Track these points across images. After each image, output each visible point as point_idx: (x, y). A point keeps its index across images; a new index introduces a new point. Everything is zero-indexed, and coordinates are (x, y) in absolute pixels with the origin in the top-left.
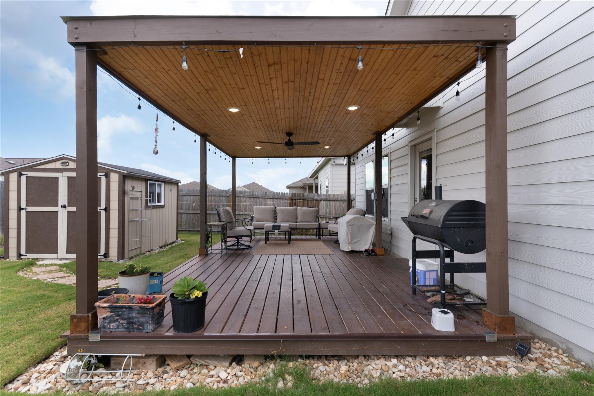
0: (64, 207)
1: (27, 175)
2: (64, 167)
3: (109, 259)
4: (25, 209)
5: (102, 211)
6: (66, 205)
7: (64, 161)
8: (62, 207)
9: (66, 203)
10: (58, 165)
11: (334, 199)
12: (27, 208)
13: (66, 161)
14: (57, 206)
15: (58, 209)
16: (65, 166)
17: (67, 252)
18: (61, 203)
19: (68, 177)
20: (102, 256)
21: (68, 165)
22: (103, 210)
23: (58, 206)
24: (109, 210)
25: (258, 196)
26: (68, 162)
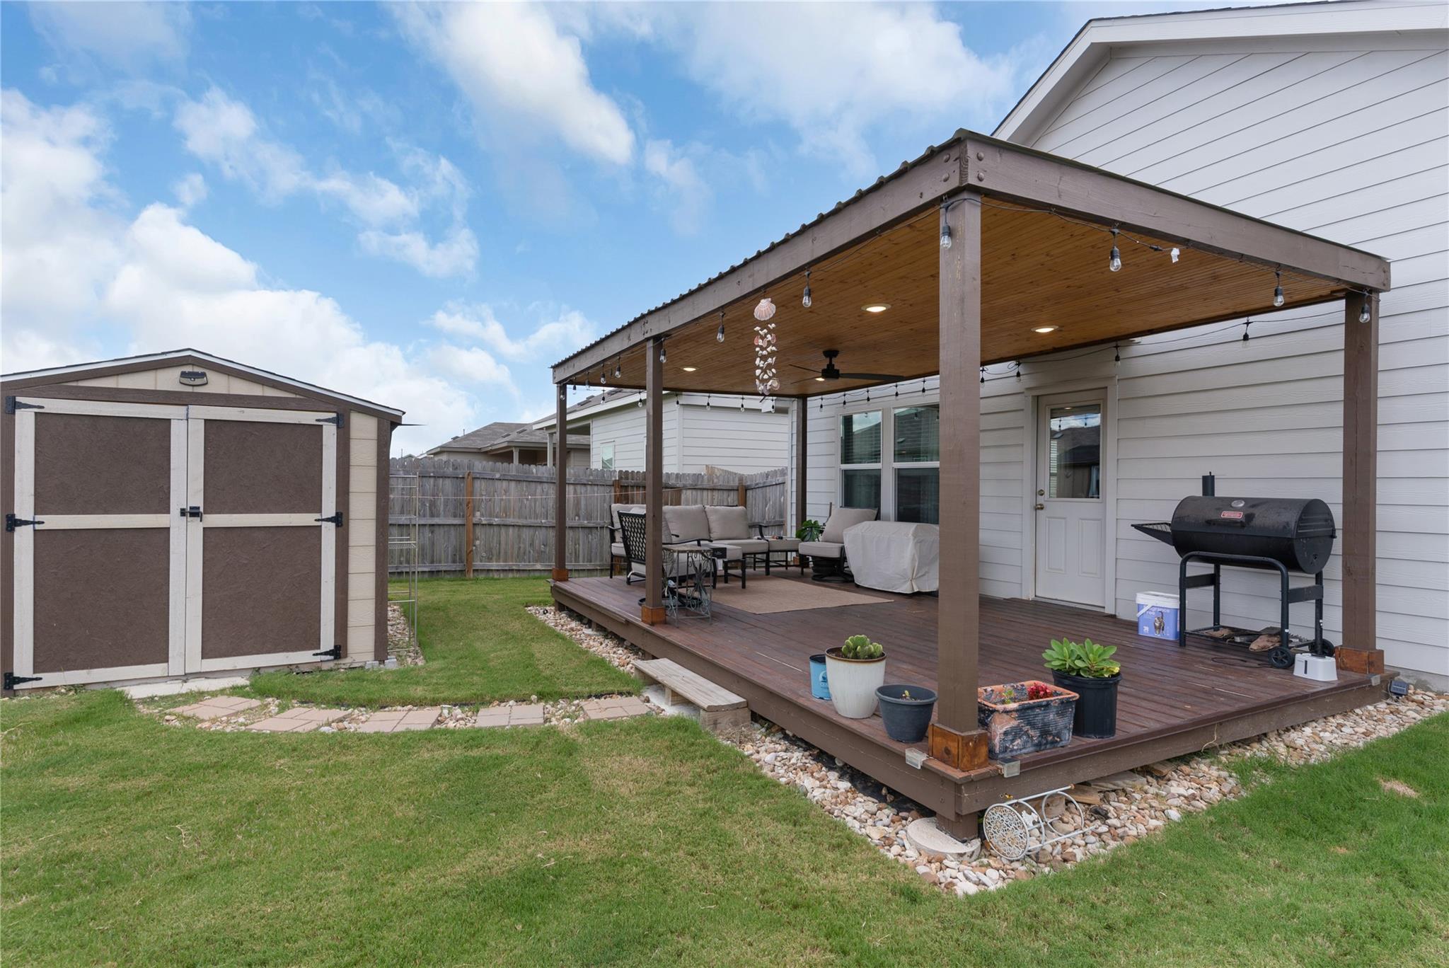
0: (194, 513)
1: (43, 407)
2: (189, 389)
3: (347, 661)
4: (34, 523)
5: (324, 524)
6: (199, 508)
7: (188, 369)
8: (183, 513)
9: (198, 501)
10: (168, 380)
11: (711, 485)
12: (39, 518)
13: (199, 370)
14: (166, 509)
15: (171, 520)
16: (193, 386)
17: (205, 655)
18: (177, 502)
19: (206, 420)
20: (326, 653)
21: (207, 384)
22: (328, 520)
23: (168, 512)
24: (348, 520)
25: (539, 478)
26: (203, 375)
